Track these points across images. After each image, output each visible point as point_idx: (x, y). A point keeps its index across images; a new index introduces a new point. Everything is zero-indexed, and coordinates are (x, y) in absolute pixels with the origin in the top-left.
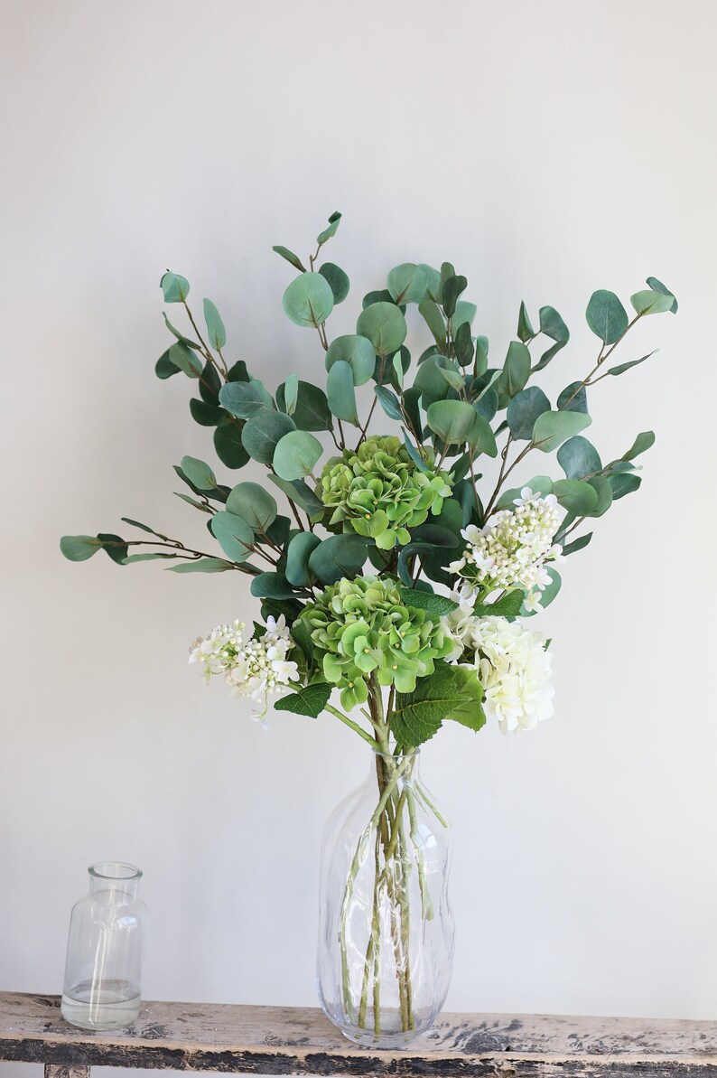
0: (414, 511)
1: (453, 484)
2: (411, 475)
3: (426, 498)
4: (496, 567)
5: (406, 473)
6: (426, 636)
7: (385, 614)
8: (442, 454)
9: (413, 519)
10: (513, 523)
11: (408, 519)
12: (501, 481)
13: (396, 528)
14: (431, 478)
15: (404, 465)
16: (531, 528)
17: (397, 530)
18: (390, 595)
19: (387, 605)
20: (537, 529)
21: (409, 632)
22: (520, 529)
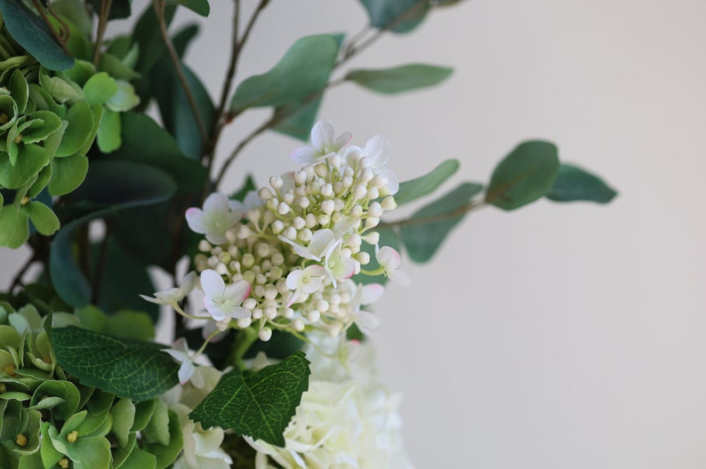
0: (58, 160)
1: (138, 76)
2: (34, 81)
3: (79, 124)
4: (251, 304)
5: (22, 78)
6: (125, 431)
7: (26, 404)
8: (99, 15)
9: (58, 175)
10: (285, 209)
11: (47, 181)
12: (237, 49)
13: (24, 201)
14: (82, 80)
15: (15, 61)
16: (325, 221)
17: (28, 205)
18: (31, 355)
19: (27, 380)
20: (339, 219)
21: (85, 431)
22: (300, 222)
